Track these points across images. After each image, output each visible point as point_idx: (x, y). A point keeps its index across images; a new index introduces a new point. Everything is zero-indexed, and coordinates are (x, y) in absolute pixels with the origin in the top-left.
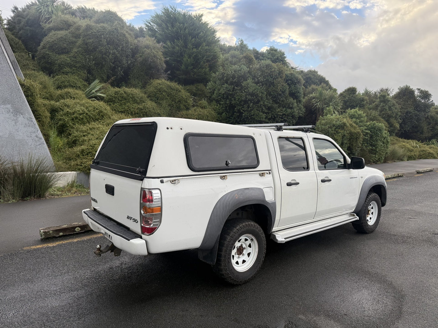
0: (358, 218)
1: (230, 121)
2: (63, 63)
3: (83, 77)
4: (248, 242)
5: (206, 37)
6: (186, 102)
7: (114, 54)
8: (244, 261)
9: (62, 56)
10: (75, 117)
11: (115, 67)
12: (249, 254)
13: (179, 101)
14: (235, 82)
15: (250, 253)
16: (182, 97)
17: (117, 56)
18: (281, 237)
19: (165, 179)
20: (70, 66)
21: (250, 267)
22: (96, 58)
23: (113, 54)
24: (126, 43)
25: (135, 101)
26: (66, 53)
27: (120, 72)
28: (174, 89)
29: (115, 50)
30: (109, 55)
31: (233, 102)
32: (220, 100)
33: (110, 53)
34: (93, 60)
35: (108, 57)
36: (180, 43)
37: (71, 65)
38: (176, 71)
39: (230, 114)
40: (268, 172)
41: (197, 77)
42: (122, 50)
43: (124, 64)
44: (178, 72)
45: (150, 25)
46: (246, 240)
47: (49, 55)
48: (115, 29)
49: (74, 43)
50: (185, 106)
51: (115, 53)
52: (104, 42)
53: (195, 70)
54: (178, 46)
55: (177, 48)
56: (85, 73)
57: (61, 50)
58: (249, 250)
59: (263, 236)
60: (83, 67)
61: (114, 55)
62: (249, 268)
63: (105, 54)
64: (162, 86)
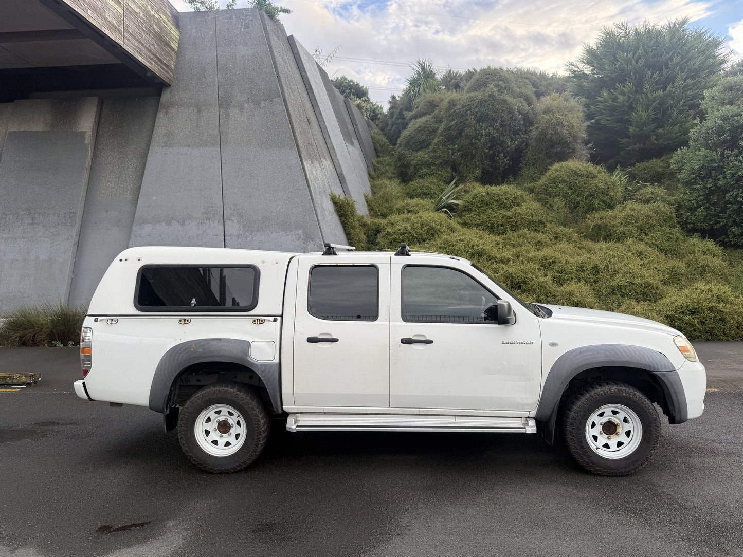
1: (720, 222)
2: (419, 163)
3: (445, 178)
5: (687, 62)
6: (607, 195)
7: (488, 134)
8: (228, 444)
9: (420, 153)
11: (494, 155)
13: (591, 195)
14: (725, 141)
16: (597, 187)
17: (493, 137)
19: (100, 318)
20: (428, 165)
22: (462, 147)
23: (486, 136)
24: (509, 113)
25: (502, 206)
26: (425, 148)
27: (504, 161)
28: (582, 176)
29: (491, 129)
30: (481, 138)
31: (720, 183)
32: (694, 182)
33: (482, 135)
34: (459, 151)
35: (480, 141)
36: (629, 86)
37: (430, 164)
38: (620, 140)
39: (718, 209)
40: (272, 319)
41: (666, 143)
42: (502, 126)
43: (508, 147)
44: (624, 141)
45: (576, 69)
47: (404, 154)
48: (490, 96)
49: (434, 131)
50: (604, 202)
51: (489, 133)
52: (472, 119)
53: (660, 130)
54: (623, 94)
55: (621, 98)
56: (448, 172)
57: (420, 144)
60: (445, 163)
61: (489, 136)
63: (475, 137)
64: (558, 173)
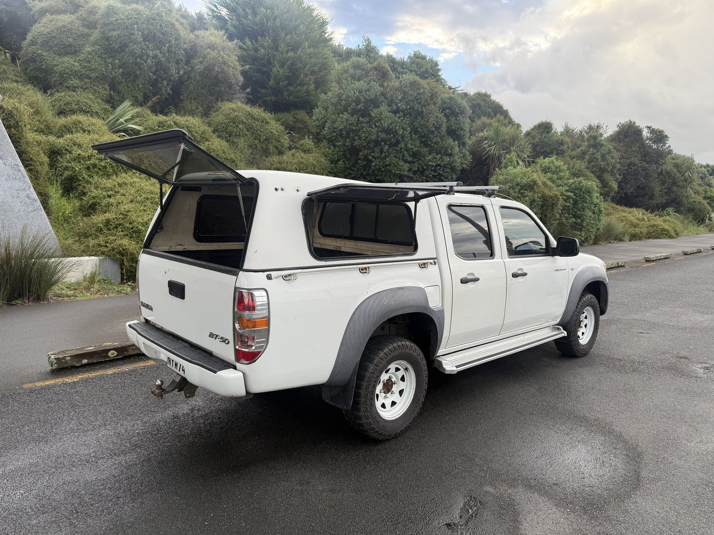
0: (565, 334)
2: (67, 71)
3: (103, 96)
4: (400, 374)
5: (310, 33)
6: (279, 141)
7: (155, 57)
8: (393, 403)
9: (65, 59)
10: (91, 164)
11: (156, 80)
12: (401, 392)
13: (266, 140)
14: (360, 110)
15: (403, 389)
16: (272, 133)
17: (160, 61)
18: (450, 364)
19: (273, 274)
20: (81, 77)
21: (404, 412)
22: (124, 64)
23: (153, 58)
24: (176, 40)
26: (72, 54)
27: (166, 89)
28: (257, 120)
29: (158, 51)
30: (147, 59)
31: (356, 143)
32: (335, 139)
33: (148, 56)
34: (120, 68)
35: (146, 62)
36: (267, 42)
37: (81, 75)
38: (259, 89)
39: (351, 163)
40: (432, 261)
41: (295, 100)
42: (169, 51)
43: (172, 76)
44: (263, 91)
45: (215, 9)
46: (397, 369)
47: (42, 55)
48: (158, 14)
49: (86, 36)
50: (276, 147)
51: (156, 55)
52: (138, 36)
53: (291, 88)
54: (263, 47)
55: (263, 51)
56: (106, 90)
57: (65, 48)
58: (402, 385)
59: (423, 363)
60: (103, 78)
61: (156, 59)
62: (402, 414)
63: (141, 57)
64: (236, 113)
